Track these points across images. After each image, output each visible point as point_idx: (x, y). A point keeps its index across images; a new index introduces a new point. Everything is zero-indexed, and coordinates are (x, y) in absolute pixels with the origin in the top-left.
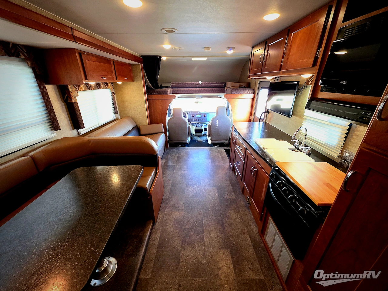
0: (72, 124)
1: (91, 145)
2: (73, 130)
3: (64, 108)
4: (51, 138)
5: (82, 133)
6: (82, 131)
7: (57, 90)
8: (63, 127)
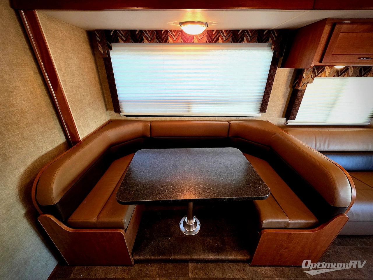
0: (285, 112)
1: (273, 137)
2: (283, 117)
3: (287, 94)
4: (256, 117)
5: (289, 124)
6: (291, 122)
7: (292, 75)
8: (273, 112)
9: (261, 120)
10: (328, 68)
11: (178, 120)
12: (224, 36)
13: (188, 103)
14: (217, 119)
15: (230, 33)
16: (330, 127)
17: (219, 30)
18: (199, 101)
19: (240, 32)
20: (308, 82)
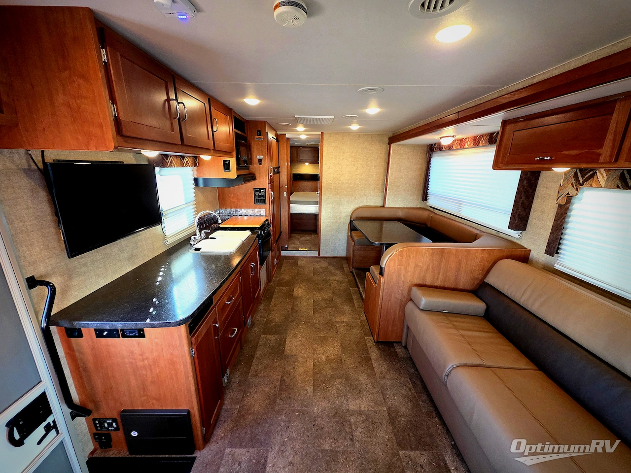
10: (602, 171)
12: (484, 140)
15: (488, 137)
20: (568, 194)
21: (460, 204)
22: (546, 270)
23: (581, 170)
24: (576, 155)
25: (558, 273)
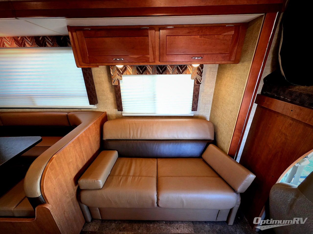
5: (123, 115)
6: (124, 113)
9: (100, 111)
10: (129, 67)
11: (29, 111)
12: (29, 41)
13: (30, 97)
14: (62, 110)
15: (33, 39)
16: (163, 117)
17: (23, 37)
18: (48, 95)
19: (41, 38)
20: (118, 79)
21: (31, 98)
22: (118, 118)
23: (140, 67)
24: (138, 58)
25: (123, 117)
